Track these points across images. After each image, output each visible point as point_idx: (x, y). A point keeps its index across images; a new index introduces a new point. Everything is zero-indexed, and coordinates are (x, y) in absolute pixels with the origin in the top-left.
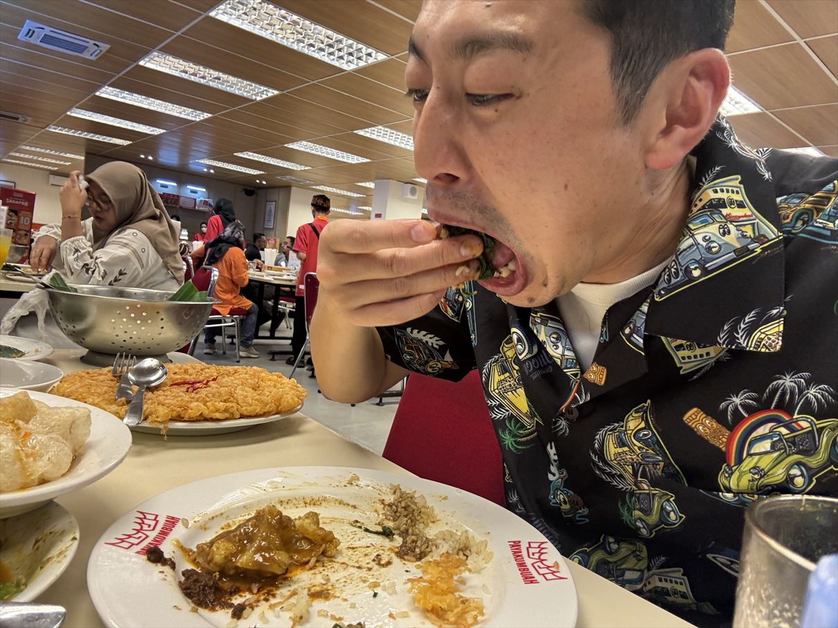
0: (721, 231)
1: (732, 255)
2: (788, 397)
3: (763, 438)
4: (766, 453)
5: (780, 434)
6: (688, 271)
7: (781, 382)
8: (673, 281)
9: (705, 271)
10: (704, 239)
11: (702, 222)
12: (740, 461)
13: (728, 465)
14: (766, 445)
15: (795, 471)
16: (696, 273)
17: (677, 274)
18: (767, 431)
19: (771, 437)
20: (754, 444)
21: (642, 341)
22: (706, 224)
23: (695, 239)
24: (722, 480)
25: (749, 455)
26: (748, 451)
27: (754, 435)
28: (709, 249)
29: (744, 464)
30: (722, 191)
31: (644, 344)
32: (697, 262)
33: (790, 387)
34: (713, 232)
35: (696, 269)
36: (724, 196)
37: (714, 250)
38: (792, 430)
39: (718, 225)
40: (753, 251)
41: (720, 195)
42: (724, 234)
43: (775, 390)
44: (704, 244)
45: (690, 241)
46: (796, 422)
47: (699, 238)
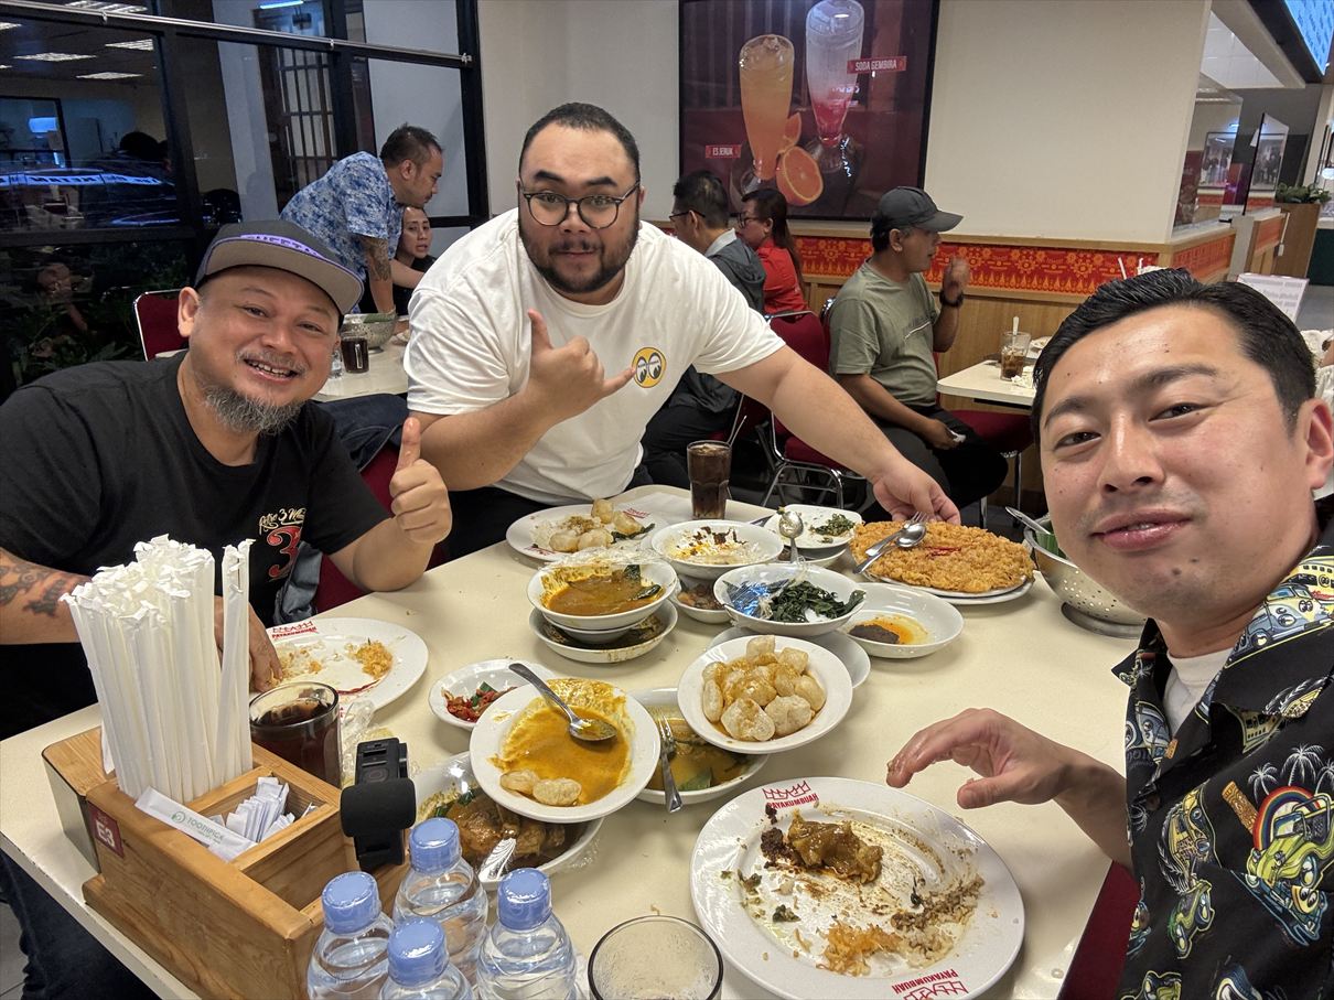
0: (1302, 606)
1: (1302, 628)
2: (1303, 773)
3: (1286, 818)
4: (1289, 835)
5: (1302, 815)
6: (1254, 639)
7: (1296, 755)
8: (1241, 648)
9: (1271, 641)
10: (1278, 611)
11: (1280, 595)
12: (1267, 844)
13: (1256, 850)
14: (1288, 827)
15: (1308, 865)
16: (1261, 642)
17: (1244, 642)
18: (1289, 811)
19: (1293, 818)
20: (1280, 825)
21: (1207, 708)
22: (1284, 596)
23: (1268, 610)
24: (1250, 865)
25: (1277, 838)
26: (1274, 834)
27: (1276, 815)
28: (1282, 622)
29: (1272, 847)
30: (1315, 568)
31: (1210, 712)
32: (1265, 631)
33: (1303, 761)
34: (1293, 606)
35: (1262, 638)
36: (1317, 573)
37: (1287, 623)
38: (1312, 810)
39: (1299, 600)
40: (1322, 625)
41: (1310, 572)
42: (1305, 610)
43: (1291, 765)
44: (1278, 616)
45: (1263, 611)
46: (1315, 801)
47: (1273, 610)
